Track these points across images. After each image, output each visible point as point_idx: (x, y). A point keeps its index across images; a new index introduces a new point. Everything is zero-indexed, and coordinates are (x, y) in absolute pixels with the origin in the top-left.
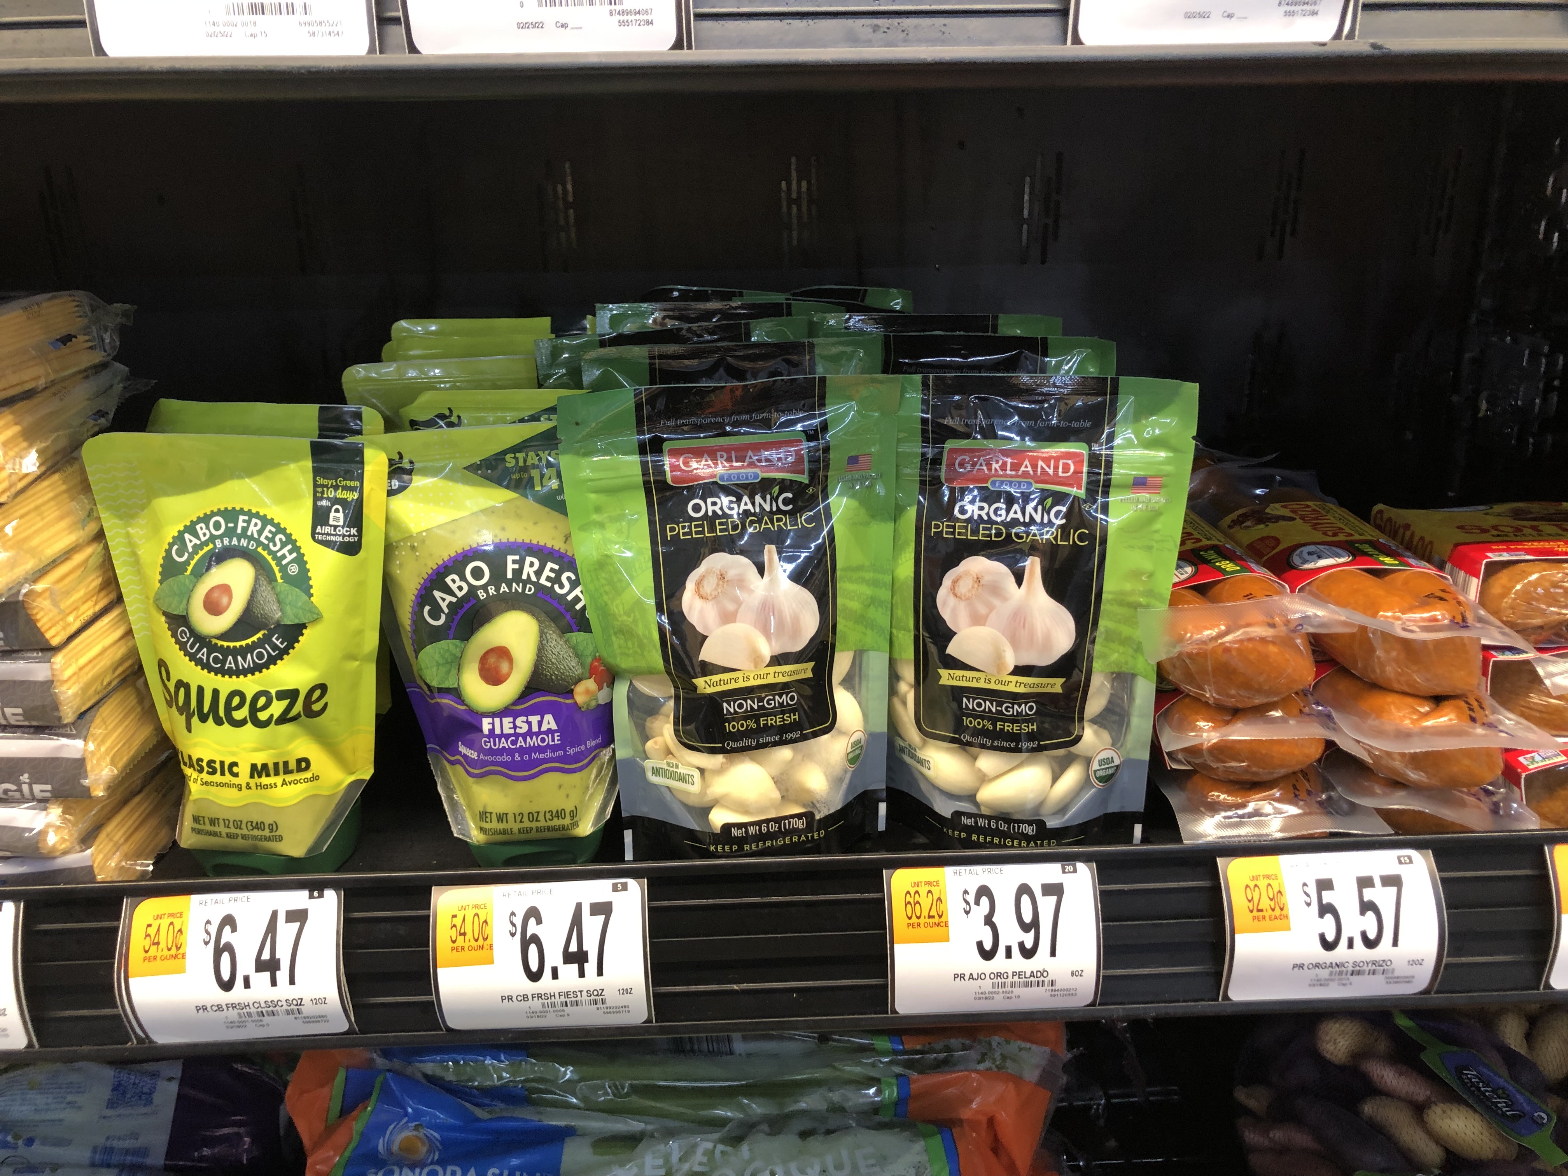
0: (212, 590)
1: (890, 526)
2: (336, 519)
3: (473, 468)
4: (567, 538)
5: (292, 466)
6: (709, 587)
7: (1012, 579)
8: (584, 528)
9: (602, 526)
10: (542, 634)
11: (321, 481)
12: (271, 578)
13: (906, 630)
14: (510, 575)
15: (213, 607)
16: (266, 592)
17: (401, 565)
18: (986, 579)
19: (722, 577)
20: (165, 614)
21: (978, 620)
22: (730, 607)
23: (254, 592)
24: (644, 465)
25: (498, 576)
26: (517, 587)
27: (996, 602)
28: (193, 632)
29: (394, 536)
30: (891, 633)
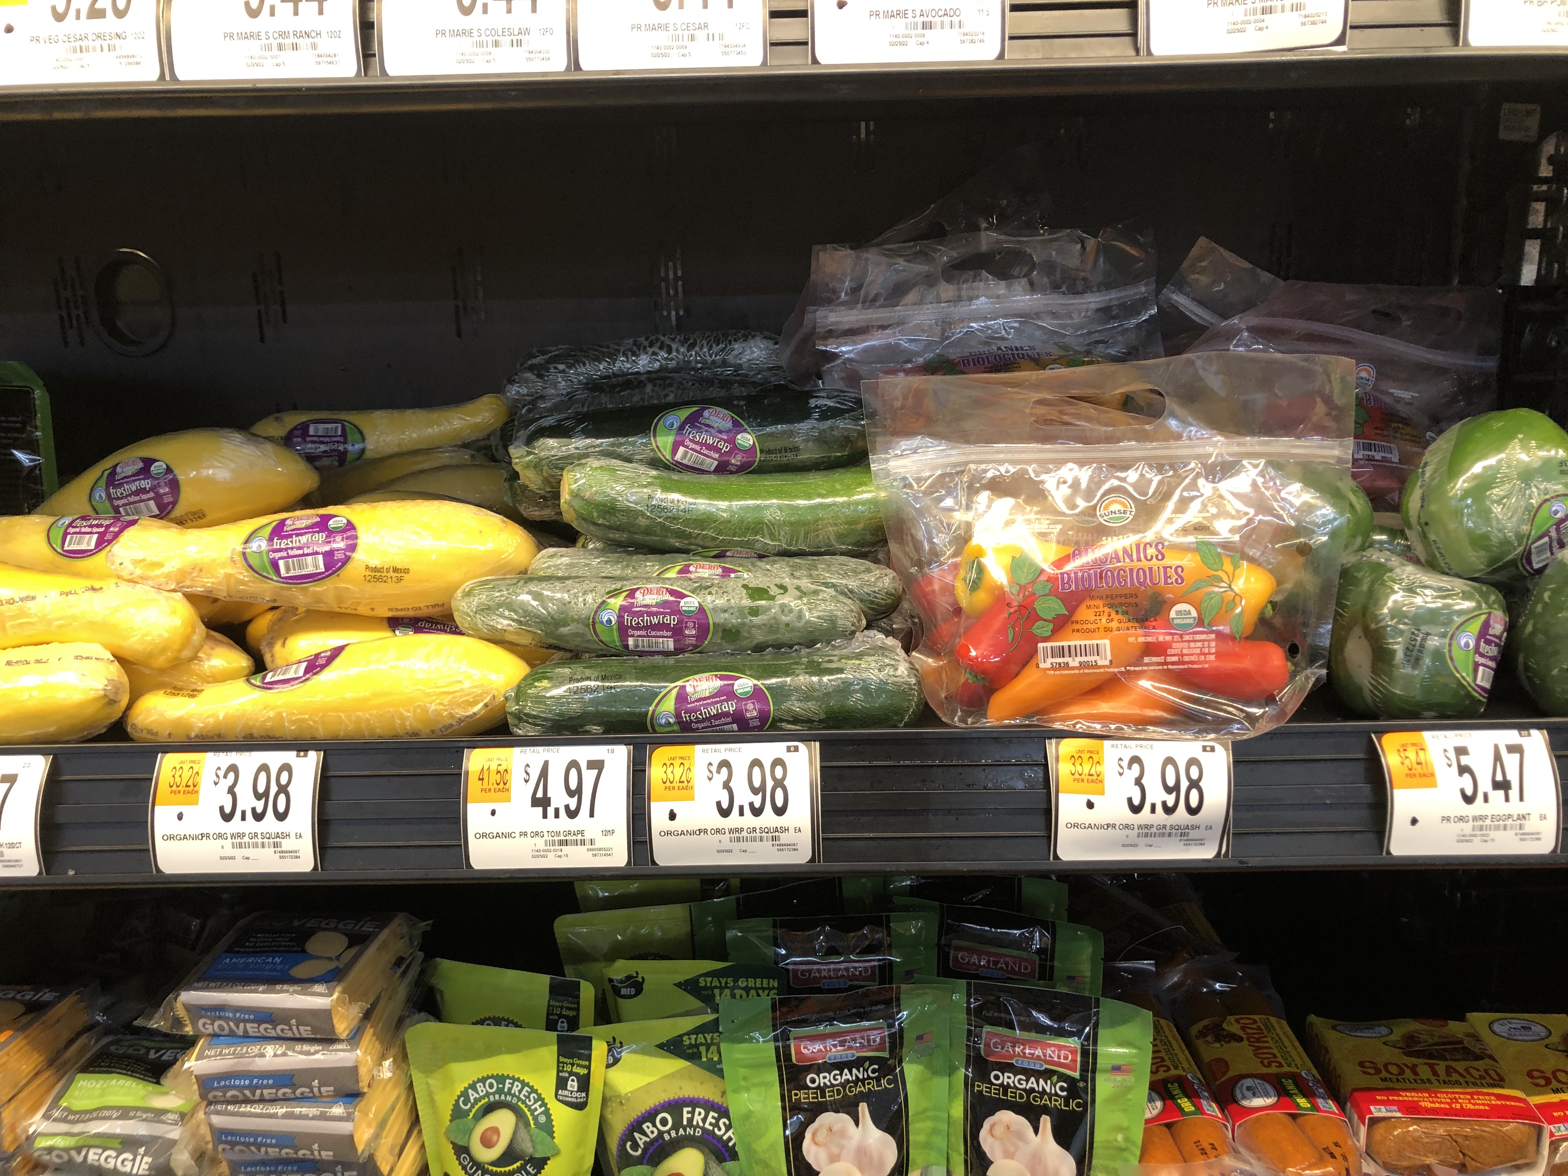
0: (487, 1130)
1: (947, 1079)
2: (572, 1086)
3: (661, 1046)
4: (724, 1093)
5: (545, 1049)
6: (820, 1137)
7: (1031, 1130)
8: (737, 1090)
9: (748, 1089)
10: (706, 1164)
11: (562, 1059)
12: (527, 1124)
13: (958, 1152)
14: (685, 1123)
15: (487, 1143)
16: (523, 1134)
17: (612, 1112)
18: (1013, 1128)
19: (830, 1130)
20: (452, 1143)
21: (1009, 1155)
22: (836, 1150)
23: (515, 1133)
24: (777, 1049)
25: (678, 1124)
26: (689, 1131)
27: (1021, 1144)
28: (472, 1159)
29: (609, 1094)
30: (948, 1154)
